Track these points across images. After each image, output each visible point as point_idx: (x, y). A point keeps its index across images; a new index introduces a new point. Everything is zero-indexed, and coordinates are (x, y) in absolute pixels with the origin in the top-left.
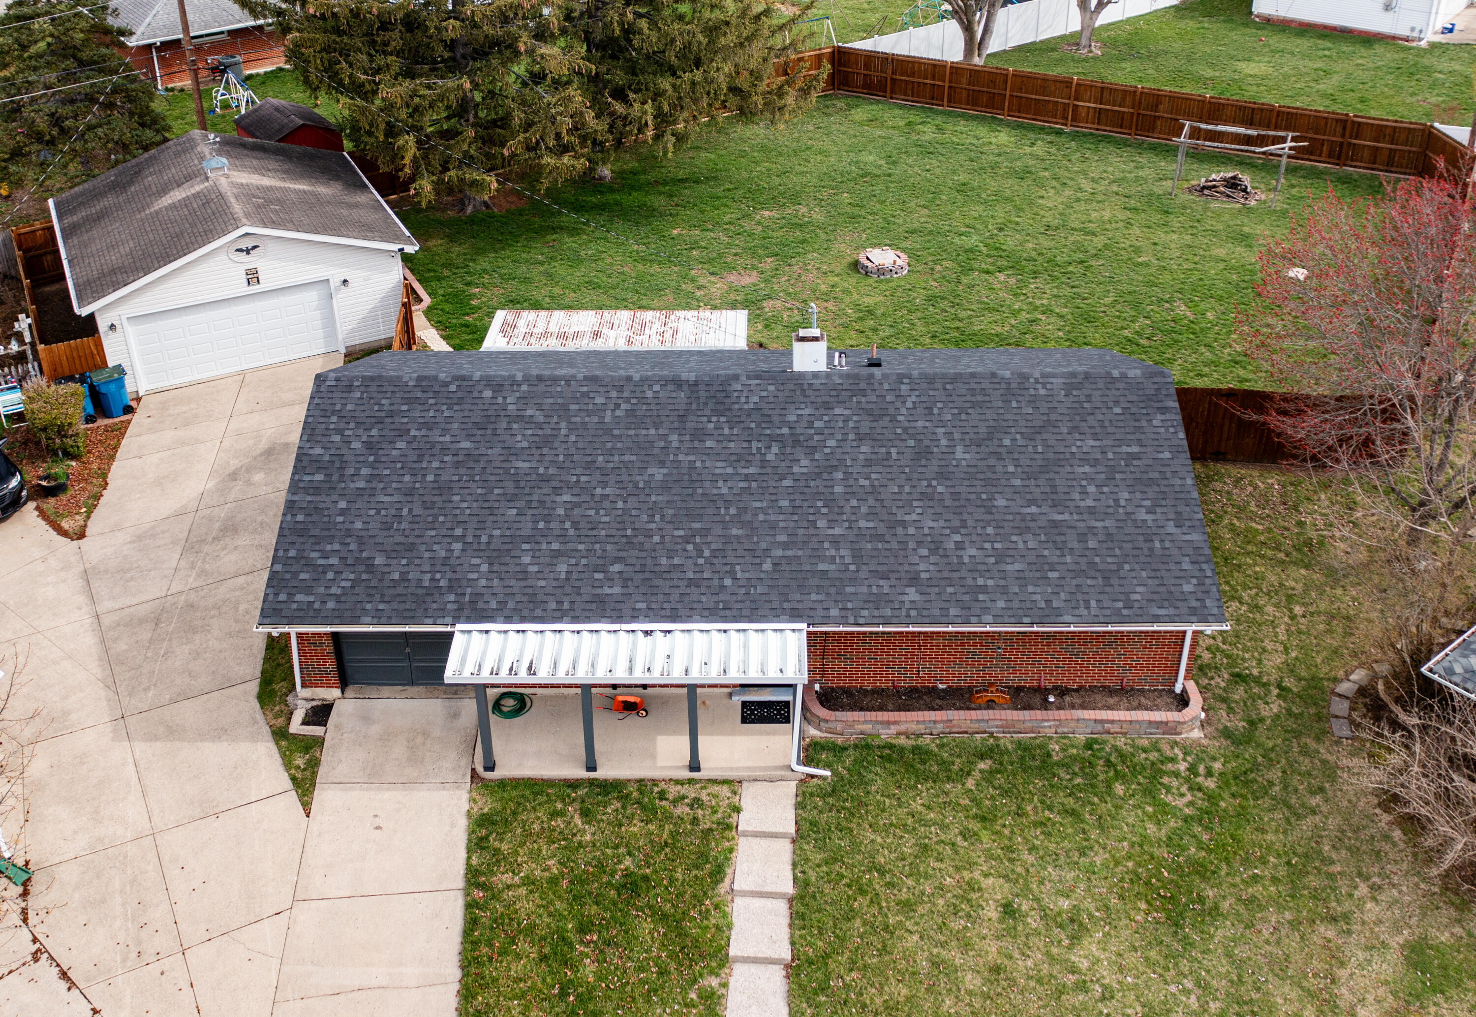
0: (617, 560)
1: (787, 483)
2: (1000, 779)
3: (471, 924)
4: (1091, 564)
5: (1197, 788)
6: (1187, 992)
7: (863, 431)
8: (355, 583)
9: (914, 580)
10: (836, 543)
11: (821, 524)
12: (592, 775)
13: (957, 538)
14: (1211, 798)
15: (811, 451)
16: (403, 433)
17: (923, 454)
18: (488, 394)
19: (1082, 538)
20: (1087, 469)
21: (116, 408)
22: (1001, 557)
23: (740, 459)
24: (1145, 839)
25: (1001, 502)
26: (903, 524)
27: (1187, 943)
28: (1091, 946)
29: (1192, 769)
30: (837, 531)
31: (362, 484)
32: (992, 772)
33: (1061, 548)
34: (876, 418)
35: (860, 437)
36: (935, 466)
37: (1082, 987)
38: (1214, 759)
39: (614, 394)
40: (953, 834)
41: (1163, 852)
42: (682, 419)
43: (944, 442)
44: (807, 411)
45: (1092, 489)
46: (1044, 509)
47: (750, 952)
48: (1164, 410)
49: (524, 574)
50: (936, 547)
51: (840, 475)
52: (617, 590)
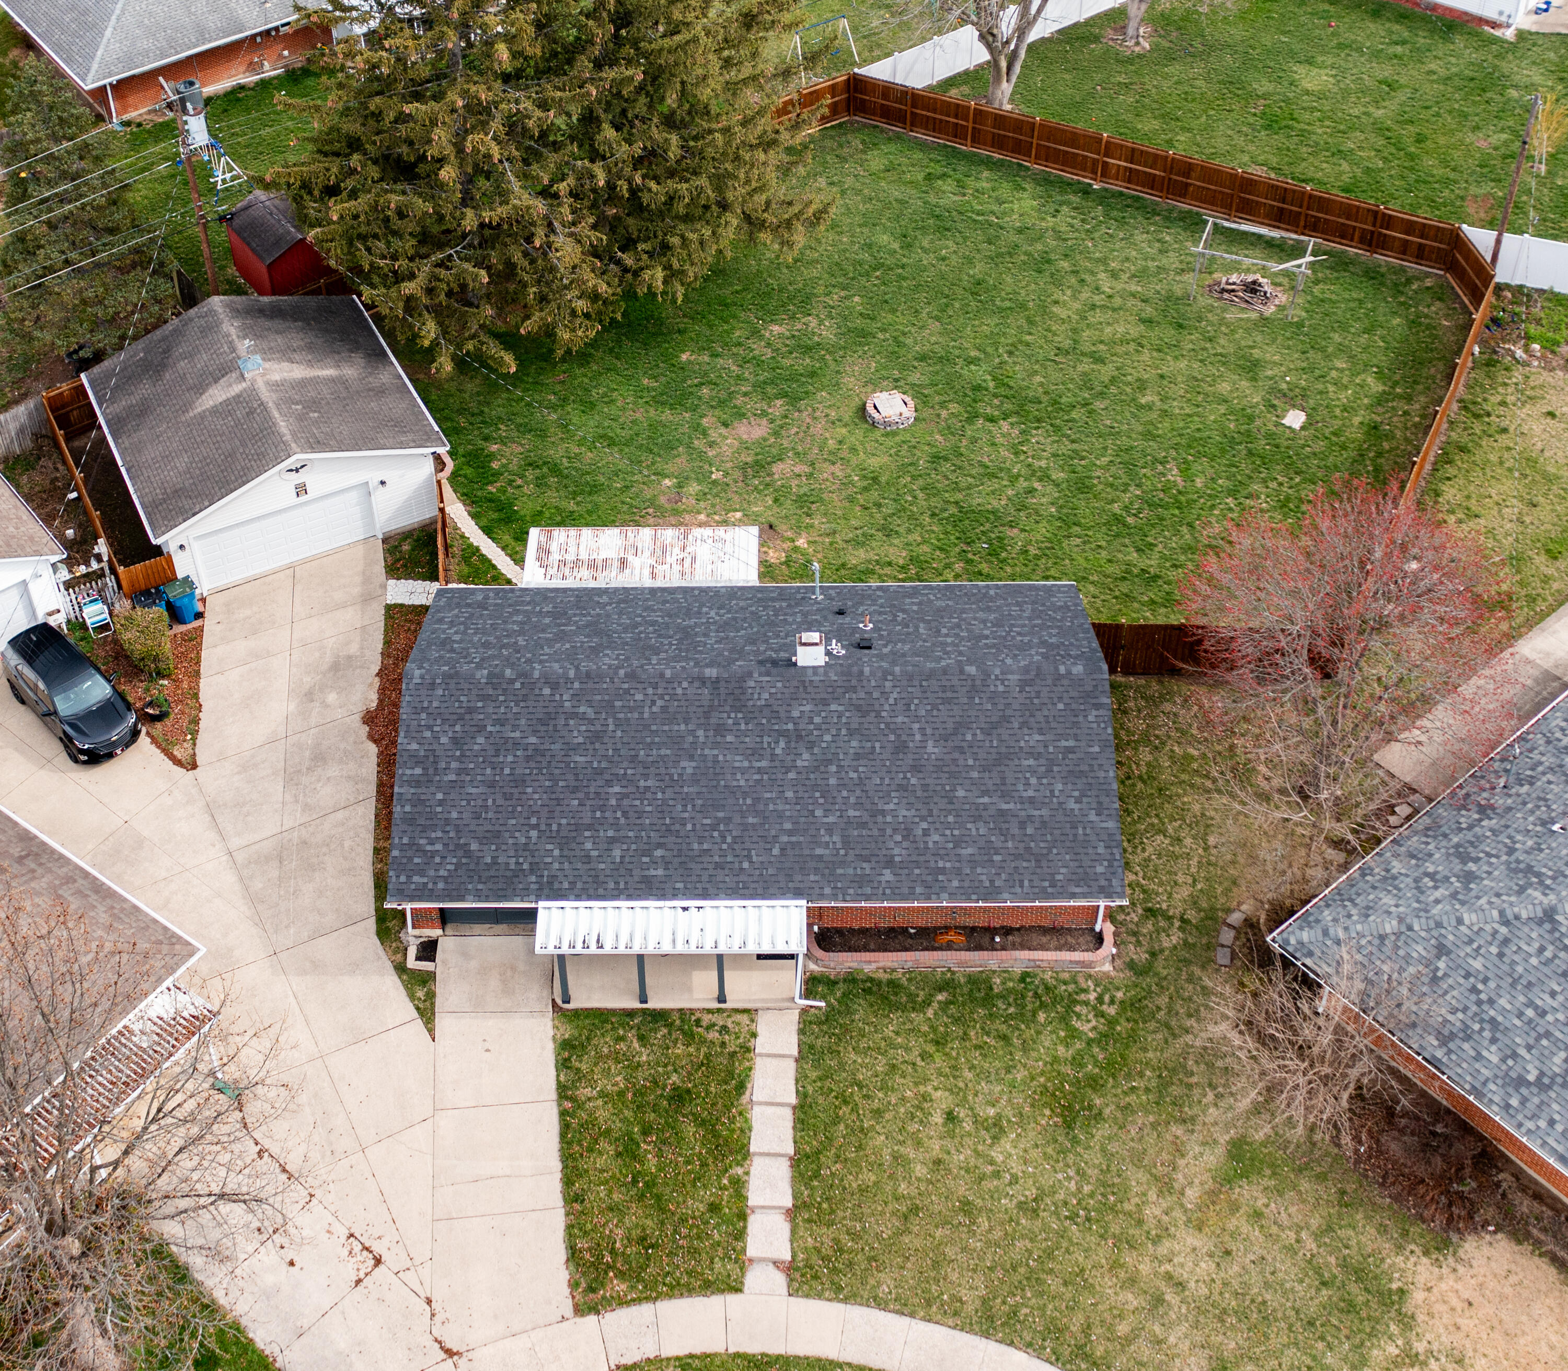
0: (659, 845)
1: (792, 775)
2: (952, 1009)
3: (565, 1128)
4: (1028, 849)
5: (1101, 1015)
6: (1069, 1178)
7: (854, 726)
8: (458, 866)
9: (889, 863)
10: (830, 831)
11: (818, 813)
12: (644, 1006)
13: (924, 825)
14: (1112, 1022)
15: (811, 746)
16: (481, 729)
17: (900, 748)
18: (547, 691)
19: (1022, 825)
20: (1031, 762)
21: (189, 615)
22: (958, 843)
23: (755, 753)
24: (1055, 1060)
25: (961, 793)
26: (883, 813)
27: (1075, 1141)
28: (1006, 1144)
29: (1100, 999)
30: (831, 819)
31: (453, 777)
32: (948, 1003)
33: (1005, 834)
34: (864, 714)
35: (851, 733)
36: (909, 760)
37: (997, 1175)
38: (1118, 989)
39: (650, 691)
40: (914, 1056)
41: (1067, 1070)
42: (707, 715)
43: (918, 737)
44: (808, 708)
45: (1033, 781)
46: (994, 800)
47: (765, 1149)
48: (1098, 706)
49: (587, 859)
50: (908, 834)
51: (833, 768)
52: (660, 872)
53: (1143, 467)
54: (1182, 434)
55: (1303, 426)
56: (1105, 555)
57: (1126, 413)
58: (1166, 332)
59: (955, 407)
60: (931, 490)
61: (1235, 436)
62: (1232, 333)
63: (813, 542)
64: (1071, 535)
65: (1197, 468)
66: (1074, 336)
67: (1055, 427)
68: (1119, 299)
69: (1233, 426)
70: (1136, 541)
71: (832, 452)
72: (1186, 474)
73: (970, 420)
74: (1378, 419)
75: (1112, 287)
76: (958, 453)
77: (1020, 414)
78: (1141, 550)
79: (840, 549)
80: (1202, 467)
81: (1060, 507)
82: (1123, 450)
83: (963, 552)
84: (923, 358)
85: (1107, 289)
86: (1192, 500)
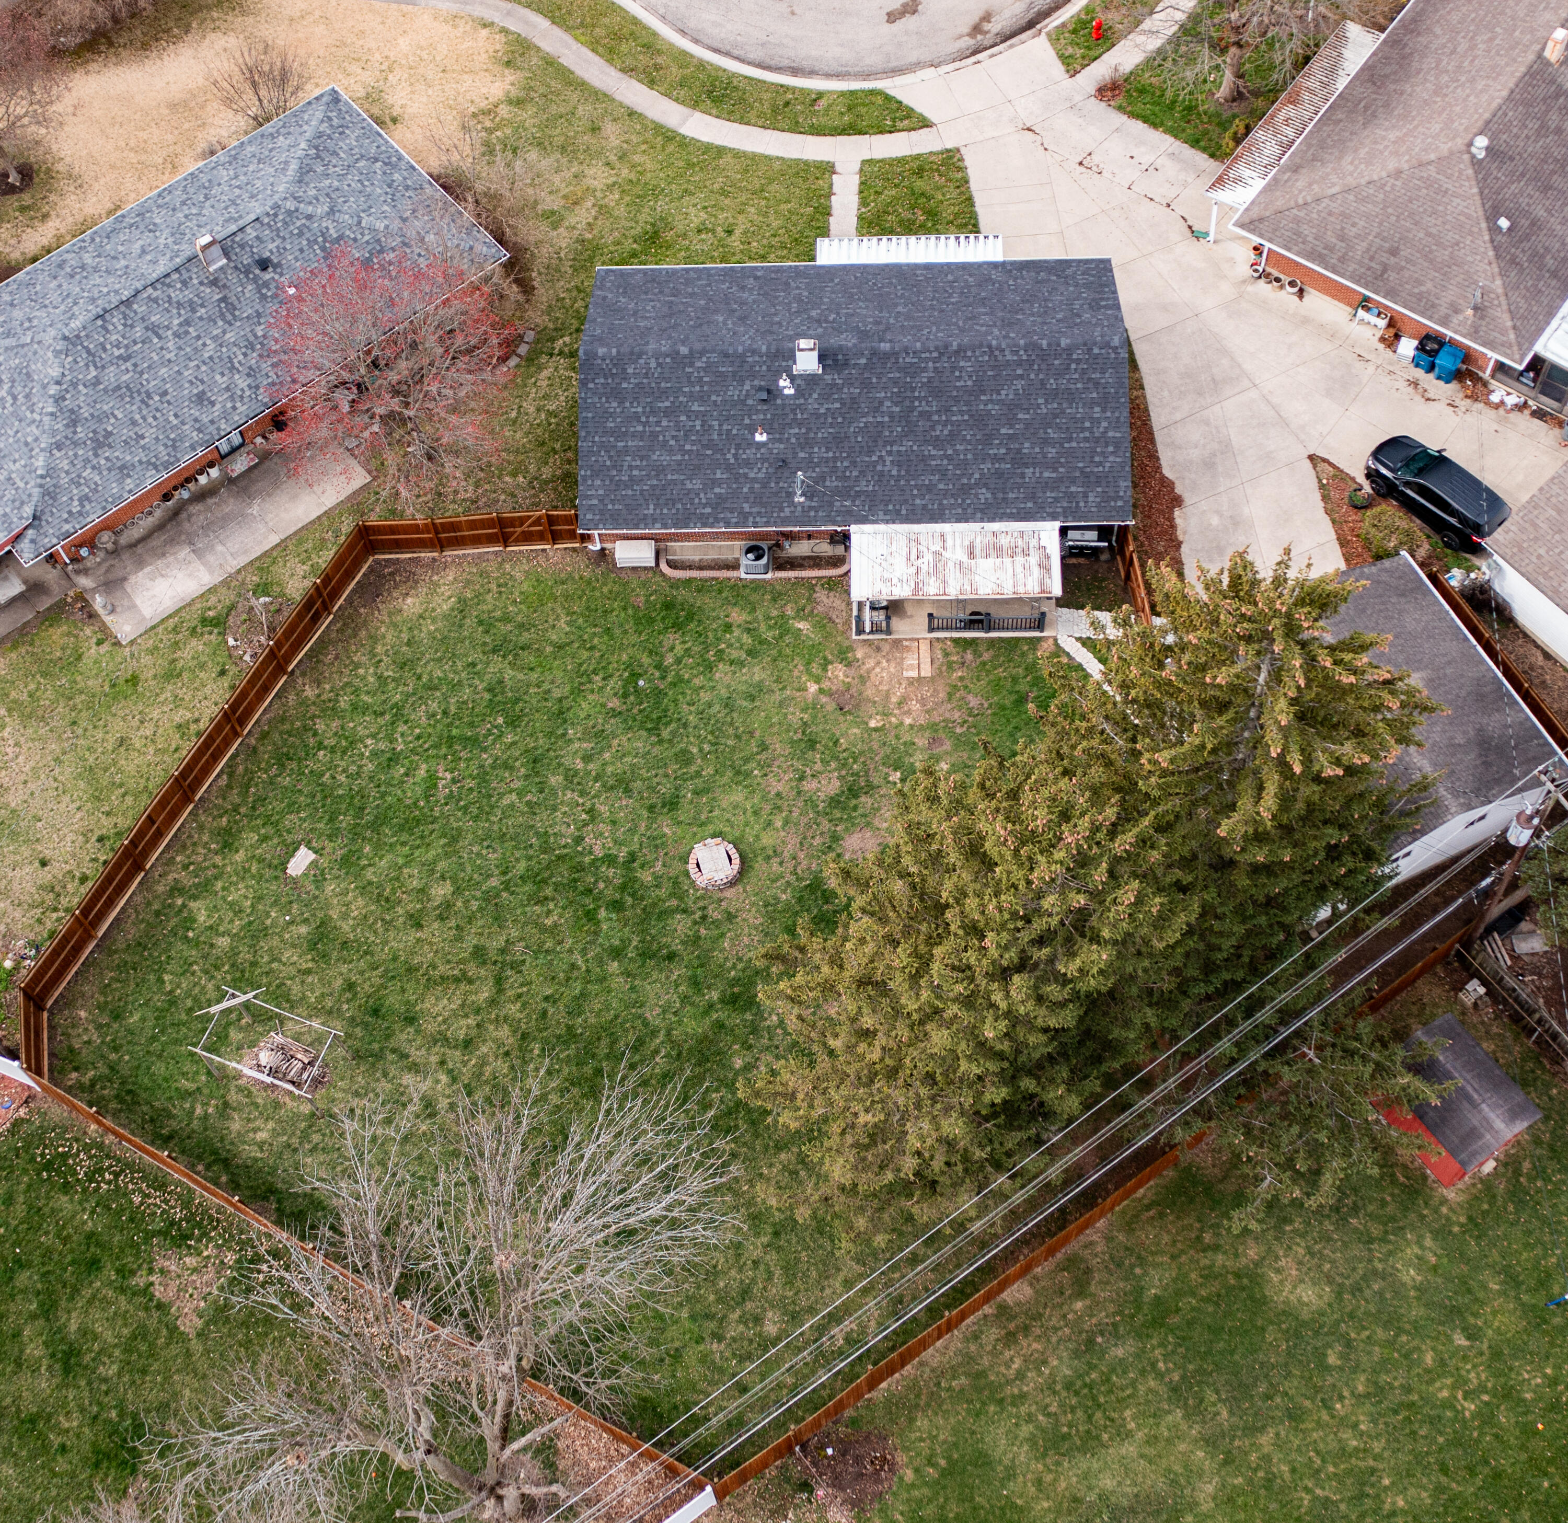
1: (824, 307)
4: (660, 284)
13: (730, 291)
19: (661, 292)
20: (648, 315)
22: (708, 285)
25: (702, 303)
30: (797, 292)
33: (674, 289)
36: (737, 314)
45: (648, 308)
46: (679, 301)
51: (793, 310)
53: (471, 789)
54: (422, 837)
55: (296, 849)
56: (534, 676)
57: (469, 869)
58: (393, 1000)
59: (646, 877)
60: (684, 758)
61: (368, 834)
62: (323, 995)
63: (804, 689)
64: (560, 700)
65: (419, 790)
66: (500, 991)
67: (545, 849)
68: (434, 1059)
69: (367, 849)
70: (503, 693)
71: (779, 809)
72: (432, 780)
73: (632, 857)
74: (218, 860)
75: (438, 1081)
76: (651, 808)
77: (580, 868)
78: (501, 682)
79: (778, 680)
80: (413, 790)
81: (564, 735)
82: (483, 814)
83: (663, 678)
84: (671, 957)
85: (444, 1078)
86: (436, 746)
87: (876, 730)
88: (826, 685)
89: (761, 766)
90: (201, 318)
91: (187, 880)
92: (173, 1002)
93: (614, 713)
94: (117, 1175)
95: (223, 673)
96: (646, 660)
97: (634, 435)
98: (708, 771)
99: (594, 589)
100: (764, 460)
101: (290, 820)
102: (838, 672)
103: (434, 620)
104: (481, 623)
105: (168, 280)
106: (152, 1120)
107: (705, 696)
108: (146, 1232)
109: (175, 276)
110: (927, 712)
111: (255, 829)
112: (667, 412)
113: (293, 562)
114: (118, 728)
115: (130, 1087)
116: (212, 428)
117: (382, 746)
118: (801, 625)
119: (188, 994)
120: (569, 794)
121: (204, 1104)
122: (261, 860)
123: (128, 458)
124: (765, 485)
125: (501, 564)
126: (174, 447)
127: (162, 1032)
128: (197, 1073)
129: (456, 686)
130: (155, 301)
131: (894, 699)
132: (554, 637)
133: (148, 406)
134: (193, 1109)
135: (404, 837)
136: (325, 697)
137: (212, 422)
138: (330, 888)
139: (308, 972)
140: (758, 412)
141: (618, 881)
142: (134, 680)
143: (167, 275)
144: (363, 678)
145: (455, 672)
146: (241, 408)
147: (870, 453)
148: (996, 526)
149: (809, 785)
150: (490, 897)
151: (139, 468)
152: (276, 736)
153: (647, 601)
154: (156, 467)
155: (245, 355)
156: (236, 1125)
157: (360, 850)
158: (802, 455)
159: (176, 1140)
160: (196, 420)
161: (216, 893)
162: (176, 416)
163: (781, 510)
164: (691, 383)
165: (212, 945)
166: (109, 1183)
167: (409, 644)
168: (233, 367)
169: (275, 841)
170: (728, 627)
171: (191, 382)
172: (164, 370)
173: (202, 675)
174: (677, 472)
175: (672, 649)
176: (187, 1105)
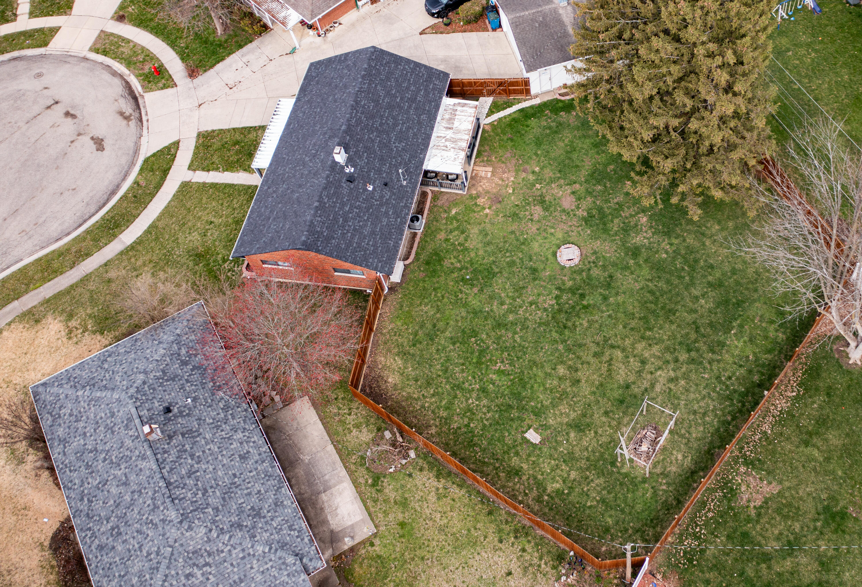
1: (304, 156)
4: (257, 227)
6: (180, 253)
10: (284, 170)
11: (291, 166)
13: (275, 196)
20: (281, 226)
25: (280, 205)
26: (283, 184)
33: (263, 220)
34: (314, 174)
40: (235, 215)
43: (302, 191)
44: (322, 157)
50: (275, 192)
51: (301, 167)
52: (291, 127)
53: (508, 355)
54: (531, 378)
55: (526, 438)
56: (452, 323)
57: (552, 358)
58: (617, 394)
59: (569, 284)
60: (512, 264)
61: (524, 403)
62: (609, 426)
63: (487, 215)
64: (468, 312)
65: (504, 378)
66: (619, 347)
67: (547, 324)
68: (649, 376)
69: (532, 404)
70: (458, 337)
71: (545, 230)
72: (500, 372)
73: (559, 288)
74: (524, 478)
75: (660, 376)
76: (535, 279)
77: (560, 311)
78: (451, 338)
79: (480, 224)
80: (504, 381)
81: (488, 312)
82: (523, 349)
83: (467, 268)
84: (611, 277)
85: (659, 373)
86: (481, 370)
87: (514, 190)
88: (487, 206)
89: (523, 234)
90: (191, 448)
91: (535, 493)
92: (603, 501)
93: (481, 290)
94: (697, 525)
95: (410, 475)
96: (456, 275)
97: (352, 238)
98: (520, 255)
99: (410, 294)
100: (382, 190)
101: (508, 441)
102: (481, 201)
103: (405, 368)
104: (414, 345)
105: (161, 460)
106: (668, 509)
107: (481, 252)
108: (728, 508)
109: (159, 456)
110: (509, 171)
111: (510, 459)
112: (346, 220)
113: (349, 437)
114: (432, 533)
115: (649, 522)
116: (264, 455)
117: (474, 395)
118: (454, 212)
119: (599, 493)
120: (521, 312)
121: (661, 484)
122: (529, 455)
123: (271, 500)
124: (394, 194)
125: (382, 334)
126: (270, 476)
127: (619, 506)
128: (643, 488)
129: (448, 360)
130: (172, 469)
131: (500, 182)
132: (432, 313)
133: (240, 485)
134: (663, 490)
135: (529, 386)
136: (438, 423)
137: (260, 454)
138: (551, 422)
139: (596, 433)
140: (358, 185)
141: (570, 295)
142: (402, 525)
143: (157, 460)
144: (431, 404)
145: (441, 358)
146: (256, 438)
147: (392, 150)
148: (439, 118)
149: (536, 217)
150: (569, 350)
151: (279, 496)
152: (456, 448)
153: (423, 271)
154: (281, 488)
155: (222, 431)
156: (674, 469)
157: (532, 407)
158: (384, 175)
159: (680, 497)
160: (256, 462)
161: (544, 479)
162: (250, 472)
163: (408, 191)
164: (334, 207)
165: (574, 480)
166: (701, 529)
167: (417, 381)
168: (229, 438)
169: (519, 448)
170: (447, 240)
171: (231, 461)
172: (219, 473)
173: (409, 486)
174: (376, 227)
175: (452, 264)
176: (661, 493)
